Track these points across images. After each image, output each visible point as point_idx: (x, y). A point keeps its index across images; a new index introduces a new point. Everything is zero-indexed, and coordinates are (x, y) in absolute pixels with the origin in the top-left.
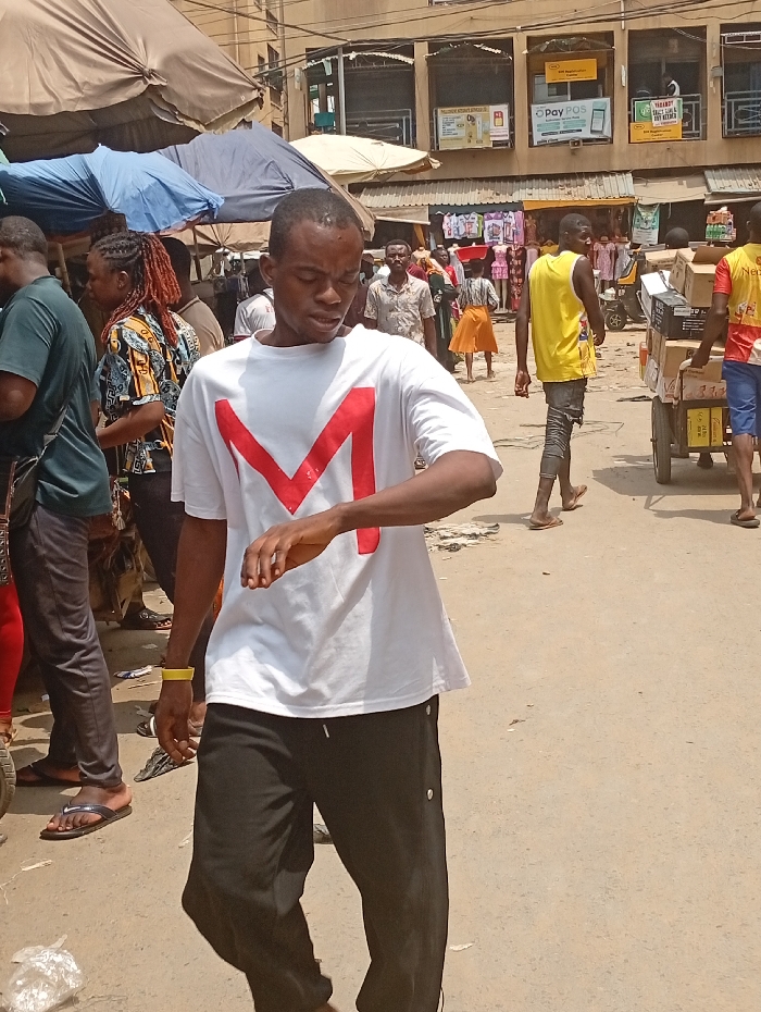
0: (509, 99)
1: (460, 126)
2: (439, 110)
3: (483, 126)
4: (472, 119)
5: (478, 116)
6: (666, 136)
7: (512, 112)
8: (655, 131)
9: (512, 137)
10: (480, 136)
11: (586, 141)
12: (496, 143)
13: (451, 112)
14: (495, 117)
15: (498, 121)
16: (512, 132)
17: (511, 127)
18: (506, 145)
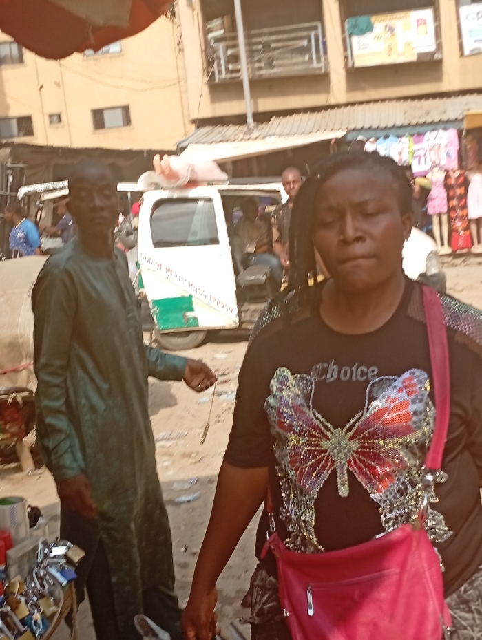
1: (378, 38)
3: (404, 36)
4: (391, 30)
5: (398, 25)
7: (437, 17)
9: (439, 47)
10: (401, 48)
12: (420, 55)
14: (418, 25)
15: (422, 28)
16: (439, 41)
17: (437, 35)
18: (433, 56)
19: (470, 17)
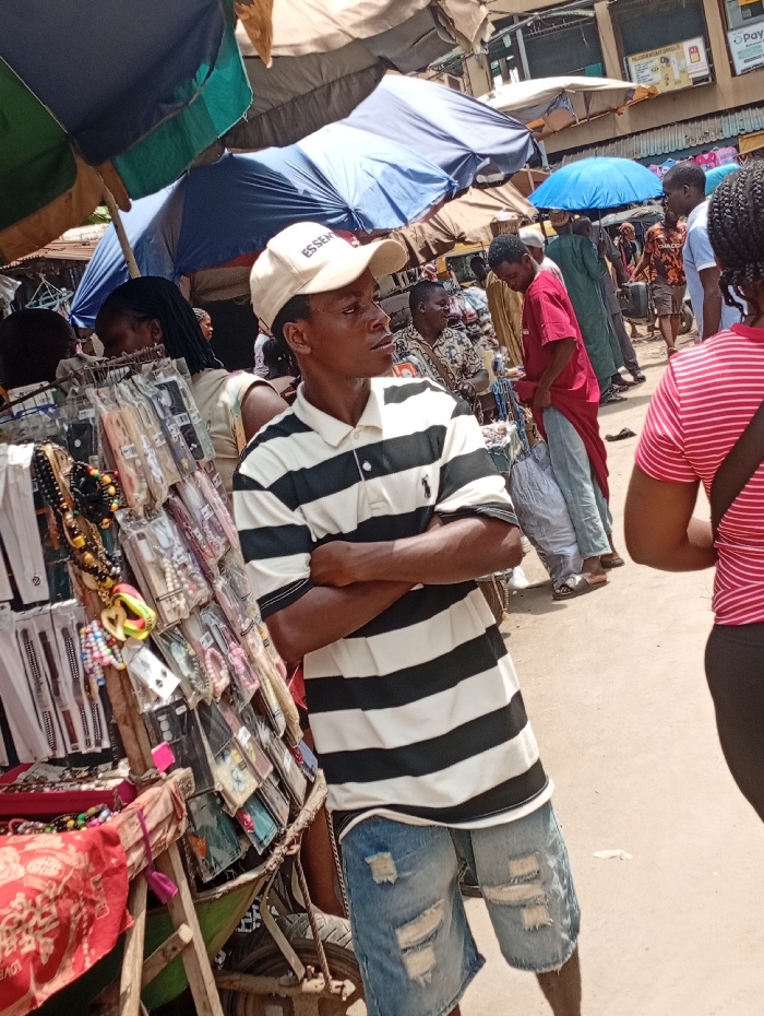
0: (701, 30)
1: (655, 70)
2: (630, 59)
3: (679, 65)
4: (666, 60)
5: (672, 55)
7: (707, 45)
9: (712, 70)
10: (677, 76)
12: (696, 81)
13: (642, 57)
14: (691, 53)
15: (695, 57)
16: (711, 65)
17: (710, 60)
18: (707, 80)
19: (738, 40)
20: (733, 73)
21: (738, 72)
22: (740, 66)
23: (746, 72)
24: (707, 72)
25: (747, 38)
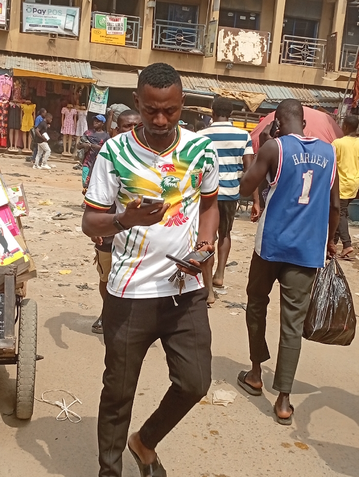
6: (115, 42)
8: (107, 37)
11: (60, 35)
16: (8, 20)
17: (8, 16)
18: (4, 28)
19: (29, 10)
20: (21, 31)
21: (24, 31)
22: (26, 27)
23: (29, 32)
24: (4, 23)
25: (34, 10)
